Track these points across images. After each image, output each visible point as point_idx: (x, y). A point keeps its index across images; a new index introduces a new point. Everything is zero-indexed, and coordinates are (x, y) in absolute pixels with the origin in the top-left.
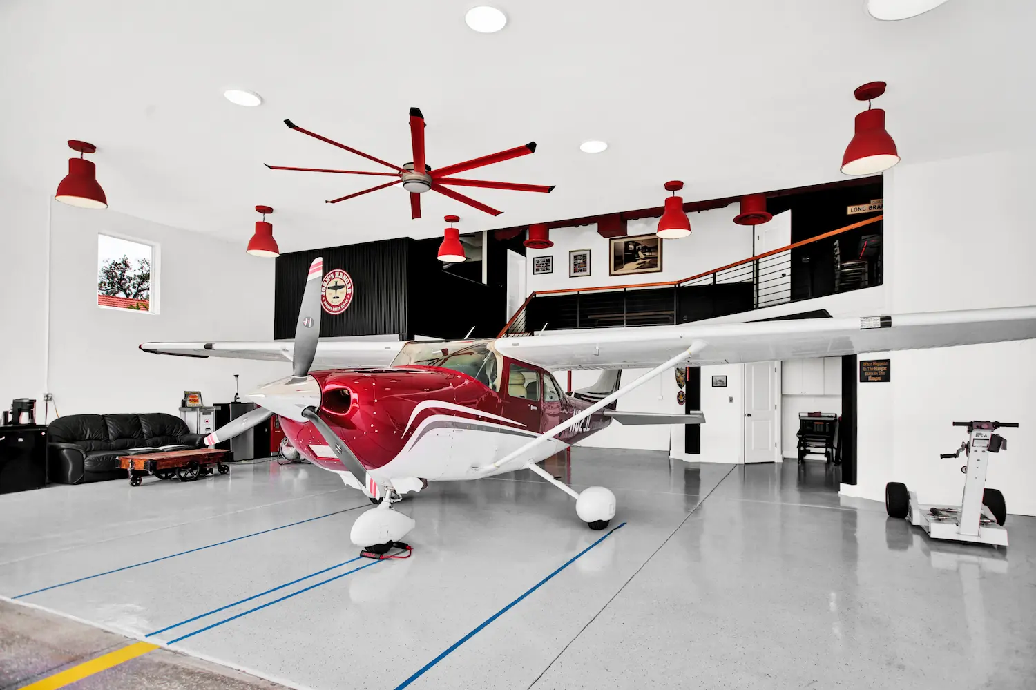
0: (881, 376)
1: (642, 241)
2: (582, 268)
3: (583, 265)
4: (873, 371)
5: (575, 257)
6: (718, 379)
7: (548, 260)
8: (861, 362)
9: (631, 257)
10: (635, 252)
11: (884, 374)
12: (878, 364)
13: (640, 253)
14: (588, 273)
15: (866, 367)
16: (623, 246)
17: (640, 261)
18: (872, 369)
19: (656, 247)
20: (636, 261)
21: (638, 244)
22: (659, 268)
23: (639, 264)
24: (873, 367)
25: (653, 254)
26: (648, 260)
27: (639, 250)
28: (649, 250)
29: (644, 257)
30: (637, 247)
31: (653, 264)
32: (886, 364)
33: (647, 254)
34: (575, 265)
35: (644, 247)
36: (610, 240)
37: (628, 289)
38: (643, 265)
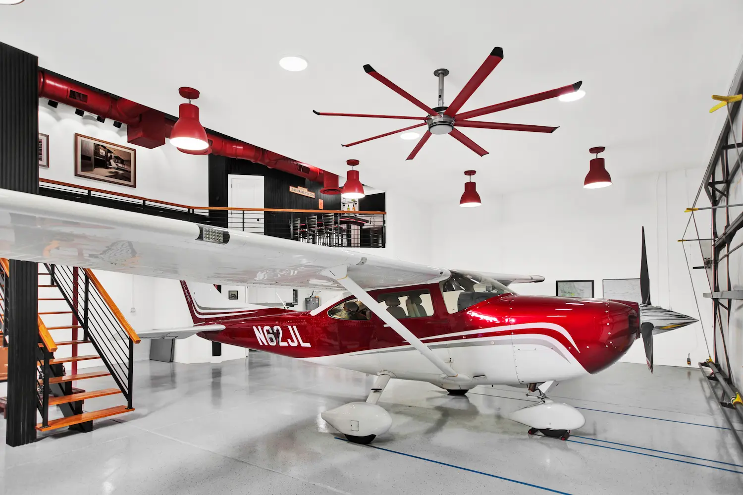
1: (115, 150)
6: (233, 293)
9: (103, 163)
10: (107, 158)
13: (112, 161)
16: (92, 148)
17: (113, 170)
19: (129, 161)
20: (108, 168)
21: (109, 151)
22: (132, 183)
23: (111, 173)
25: (126, 167)
26: (121, 172)
27: (110, 158)
28: (122, 162)
29: (116, 166)
30: (109, 154)
31: (126, 177)
33: (119, 165)
35: (117, 157)
36: (76, 135)
37: (92, 192)
38: (116, 175)
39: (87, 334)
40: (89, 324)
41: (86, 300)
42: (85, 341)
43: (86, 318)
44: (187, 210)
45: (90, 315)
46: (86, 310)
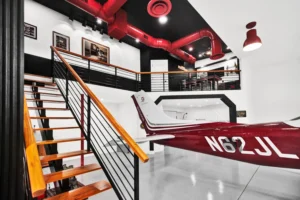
1: (100, 47)
3: (64, 45)
5: (57, 37)
7: (32, 29)
16: (90, 45)
19: (107, 53)
25: (105, 56)
26: (103, 58)
28: (104, 53)
36: (83, 38)
39: (90, 145)
40: (92, 137)
41: (89, 118)
42: (88, 152)
43: (89, 132)
45: (92, 130)
46: (89, 125)
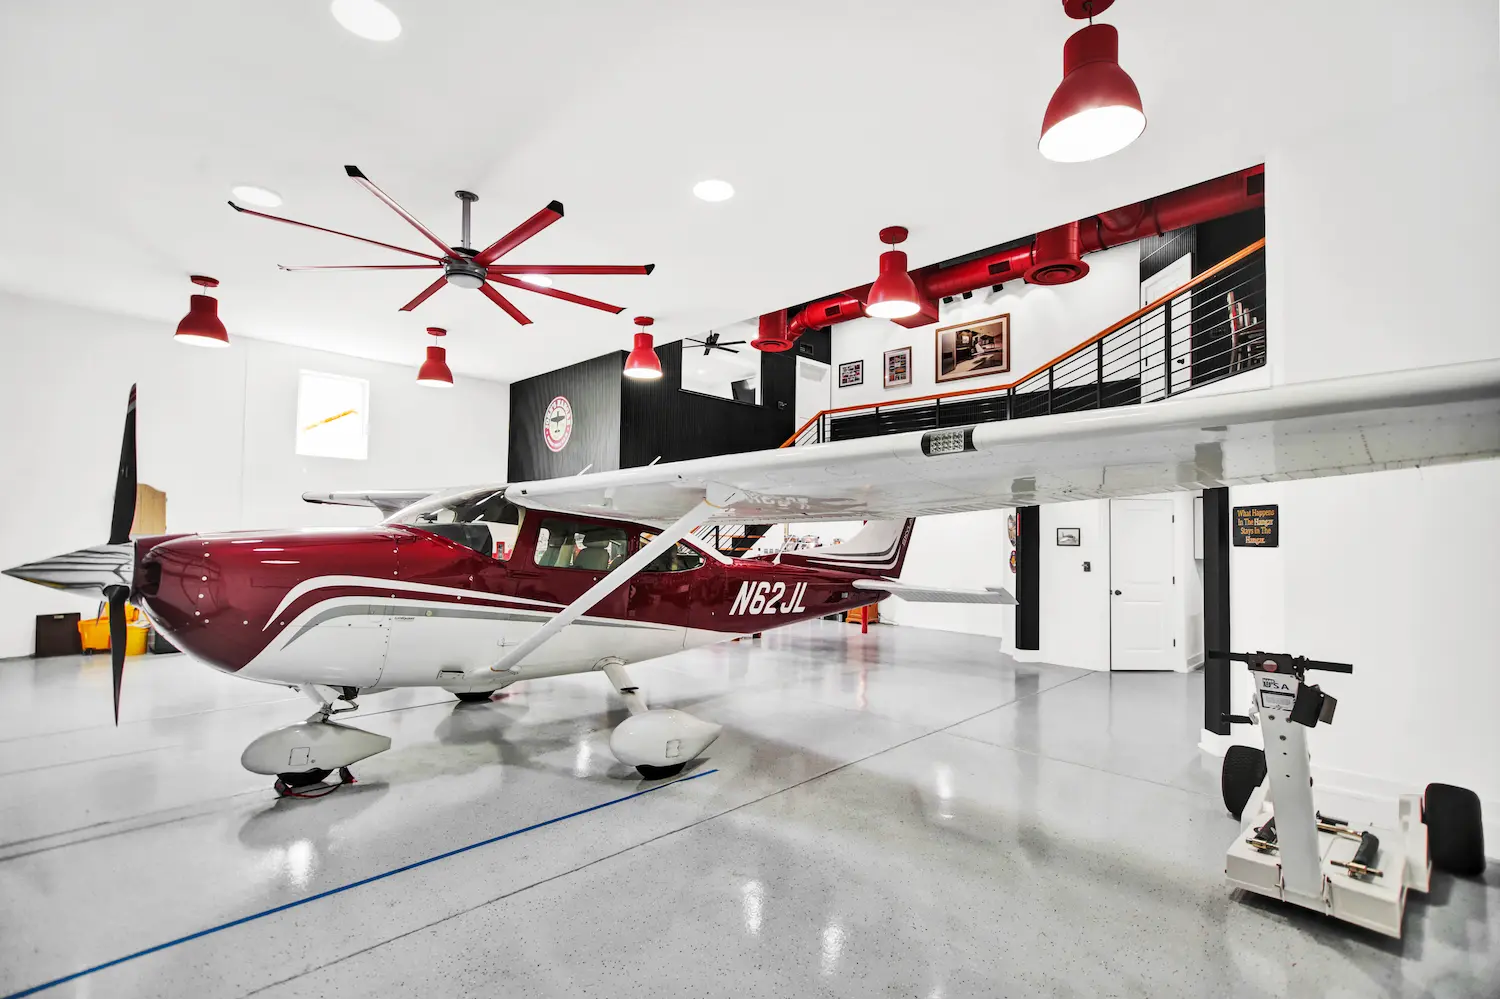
0: (1265, 536)
2: (900, 375)
3: (902, 370)
4: (1252, 527)
5: (891, 359)
6: (1067, 533)
7: (857, 367)
8: (1236, 509)
9: (965, 354)
10: (972, 345)
11: (1269, 531)
12: (1261, 513)
13: (977, 346)
14: (907, 380)
15: (1242, 518)
17: (979, 358)
18: (1250, 523)
19: (1000, 336)
20: (972, 358)
21: (975, 334)
22: (1004, 367)
23: (976, 362)
24: (1252, 518)
26: (988, 356)
27: (976, 342)
29: (983, 351)
30: (974, 339)
31: (997, 361)
32: (1271, 513)
33: (988, 347)
34: (891, 371)
35: (984, 338)
36: (937, 332)
37: (942, 400)
38: (983, 364)
44: (1005, 392)
